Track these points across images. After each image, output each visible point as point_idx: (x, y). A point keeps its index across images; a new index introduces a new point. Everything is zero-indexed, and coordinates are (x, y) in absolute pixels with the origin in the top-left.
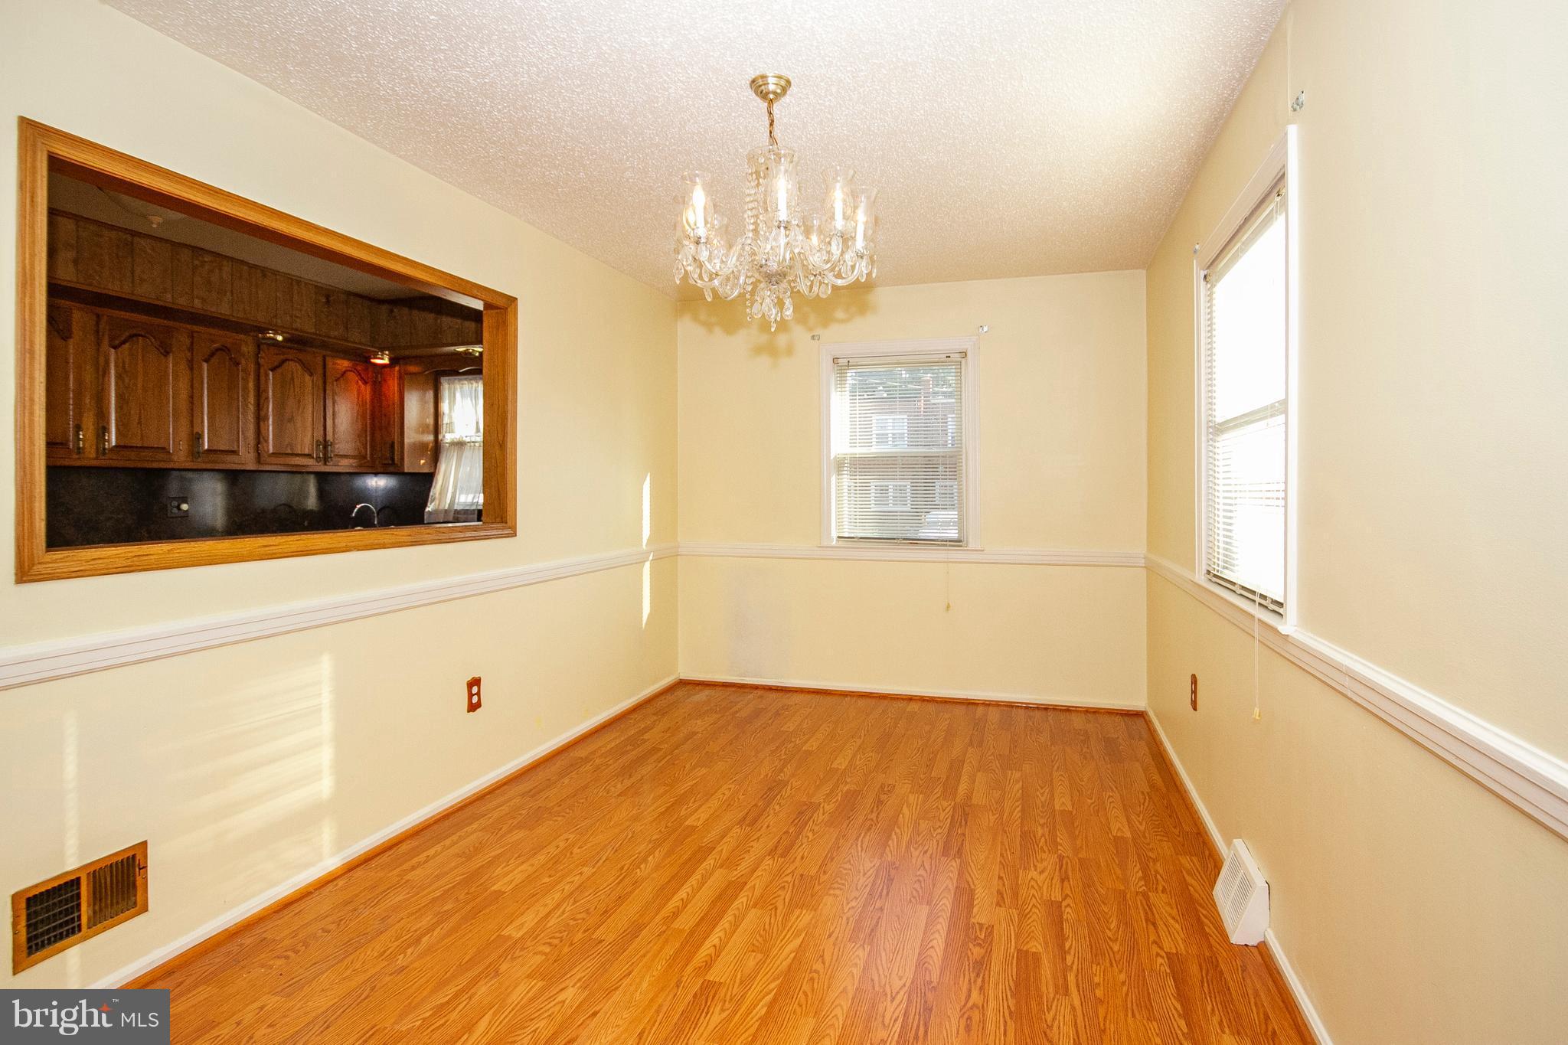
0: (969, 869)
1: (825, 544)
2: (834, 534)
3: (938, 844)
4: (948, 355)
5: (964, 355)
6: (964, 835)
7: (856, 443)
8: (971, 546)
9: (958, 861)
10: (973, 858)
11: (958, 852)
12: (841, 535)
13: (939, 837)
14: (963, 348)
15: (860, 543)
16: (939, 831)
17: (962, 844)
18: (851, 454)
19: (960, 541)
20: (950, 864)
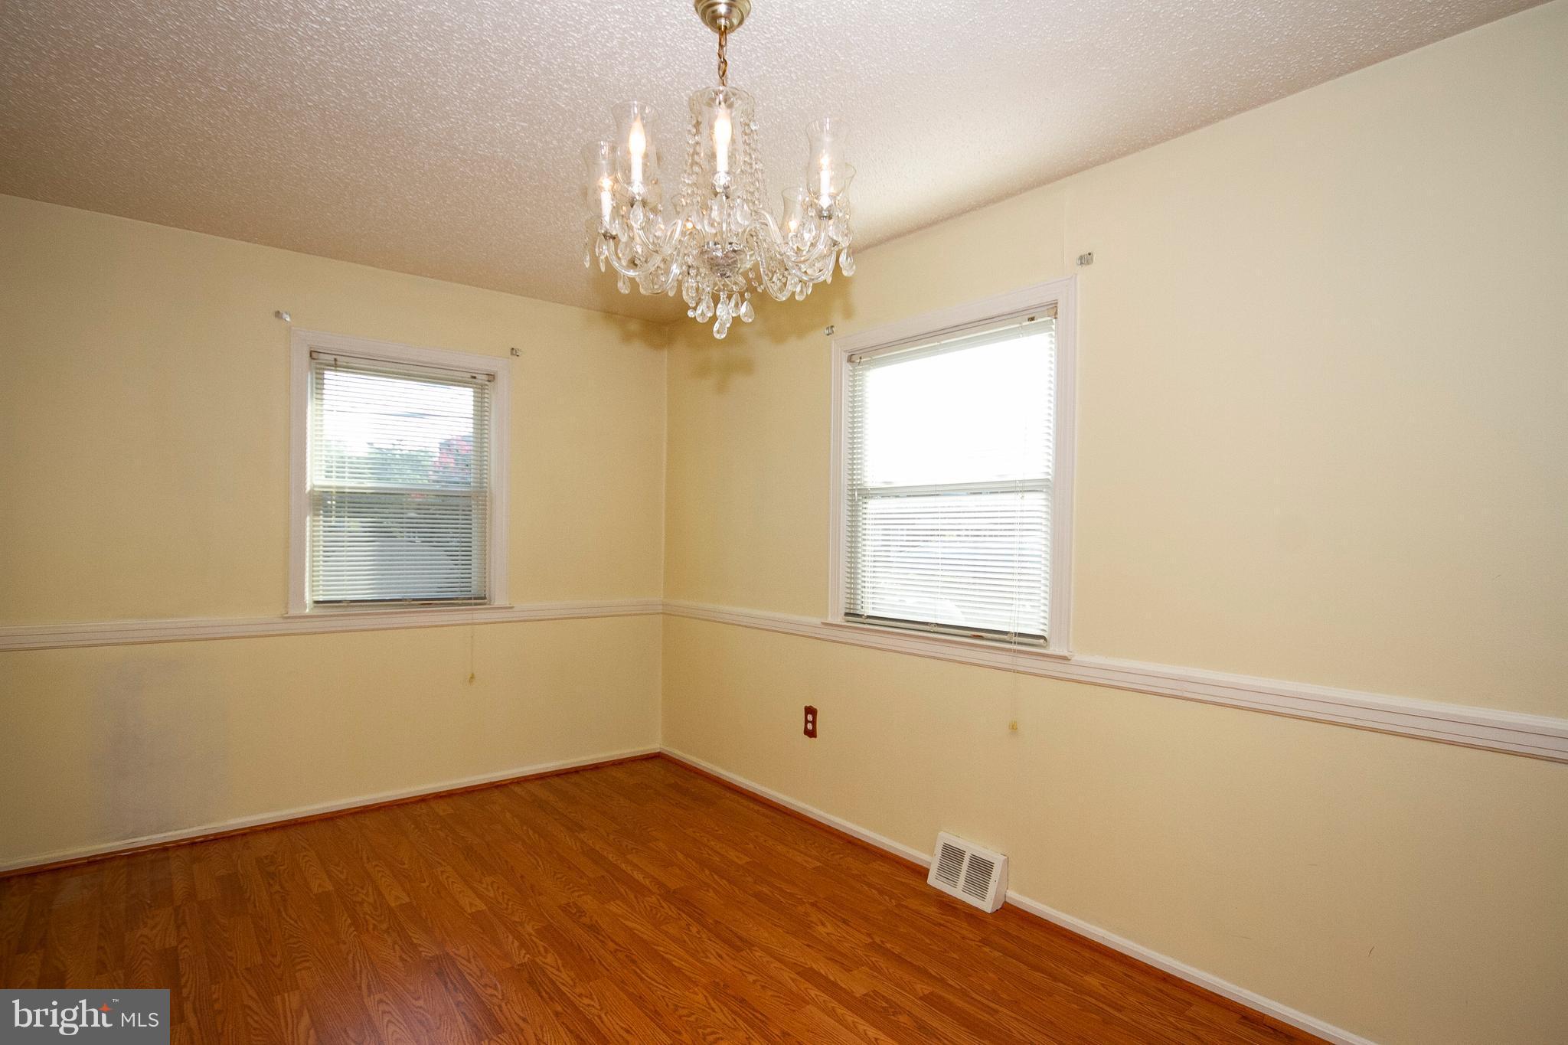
1: (292, 612)
2: (308, 598)
4: (474, 375)
5: (491, 377)
7: (344, 472)
8: (497, 603)
12: (317, 598)
14: (491, 369)
15: (349, 609)
18: (337, 487)
19: (485, 598)
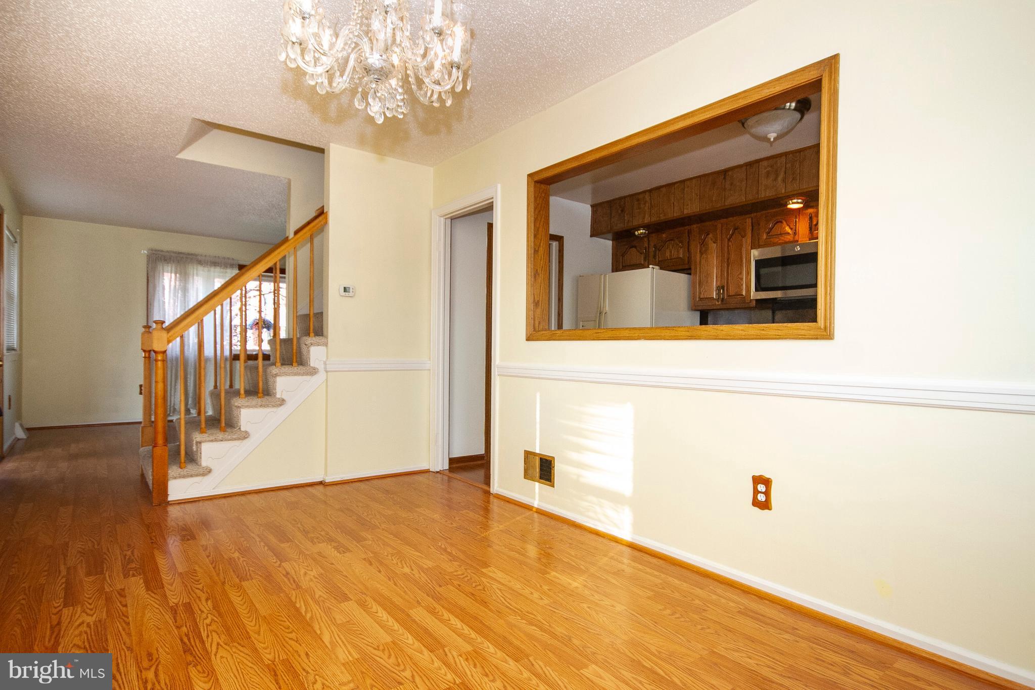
0: (158, 602)
3: (200, 610)
6: (178, 627)
9: (171, 604)
10: (157, 611)
11: (176, 611)
13: (204, 616)
16: (208, 621)
17: (175, 619)
20: (178, 599)
